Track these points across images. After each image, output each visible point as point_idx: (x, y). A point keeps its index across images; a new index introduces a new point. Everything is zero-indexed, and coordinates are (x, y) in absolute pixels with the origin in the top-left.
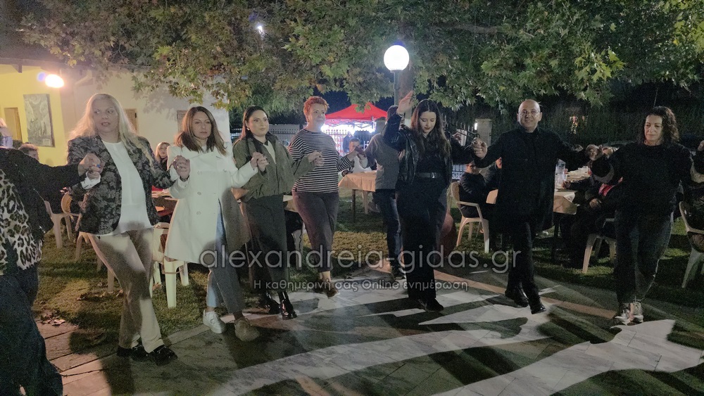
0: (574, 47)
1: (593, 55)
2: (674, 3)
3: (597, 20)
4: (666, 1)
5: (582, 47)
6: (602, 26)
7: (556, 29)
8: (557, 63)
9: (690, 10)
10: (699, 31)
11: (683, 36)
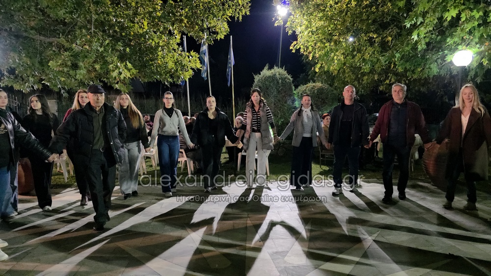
0: (108, 59)
1: (119, 64)
2: (157, 42)
3: (119, 45)
4: (153, 40)
5: (113, 59)
6: (122, 49)
7: (95, 47)
8: (99, 67)
9: (164, 46)
10: (169, 57)
11: (162, 59)
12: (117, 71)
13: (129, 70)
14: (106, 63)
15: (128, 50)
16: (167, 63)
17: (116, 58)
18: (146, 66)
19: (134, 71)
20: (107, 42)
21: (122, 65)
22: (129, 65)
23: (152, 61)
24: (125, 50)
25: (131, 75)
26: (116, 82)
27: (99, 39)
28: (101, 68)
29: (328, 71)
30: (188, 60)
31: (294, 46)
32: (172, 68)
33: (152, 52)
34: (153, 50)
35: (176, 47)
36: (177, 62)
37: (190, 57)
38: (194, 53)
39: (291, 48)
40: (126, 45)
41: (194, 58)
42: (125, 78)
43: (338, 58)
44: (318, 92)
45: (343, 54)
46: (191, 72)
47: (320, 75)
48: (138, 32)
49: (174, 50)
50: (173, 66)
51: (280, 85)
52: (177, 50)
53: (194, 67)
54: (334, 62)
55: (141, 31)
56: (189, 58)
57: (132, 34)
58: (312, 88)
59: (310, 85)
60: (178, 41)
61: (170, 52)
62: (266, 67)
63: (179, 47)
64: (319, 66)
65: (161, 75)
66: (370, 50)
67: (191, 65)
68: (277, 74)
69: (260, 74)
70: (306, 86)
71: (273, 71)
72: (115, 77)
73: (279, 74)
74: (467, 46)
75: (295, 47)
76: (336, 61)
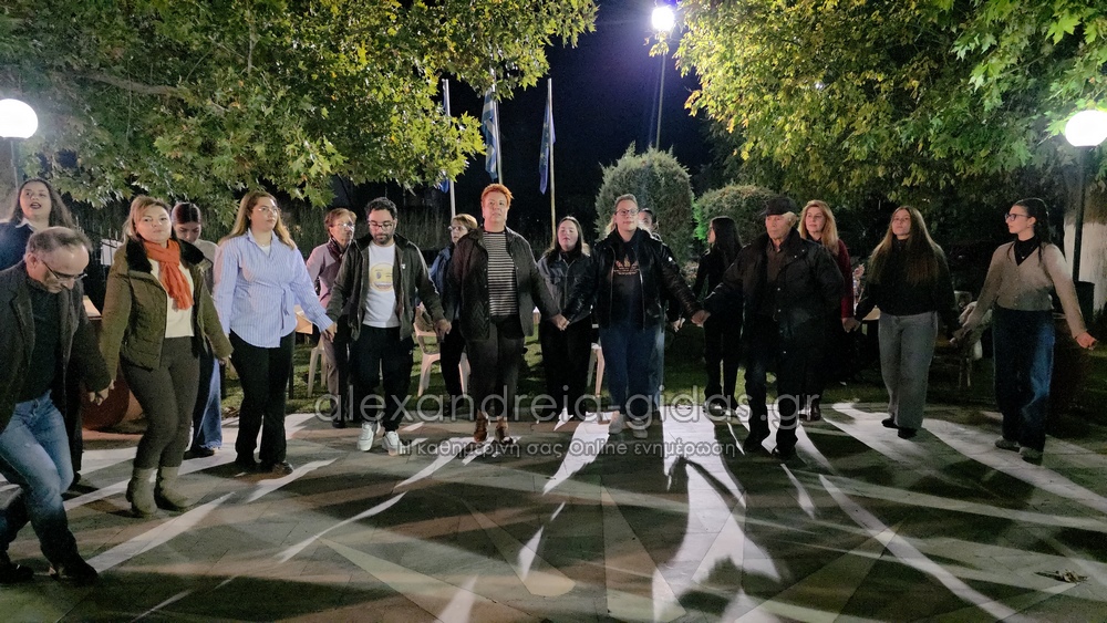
0: (282, 132)
1: (306, 143)
2: (388, 94)
3: (306, 101)
4: (379, 89)
5: (293, 132)
6: (313, 109)
7: (256, 105)
8: (263, 149)
9: (403, 103)
10: (414, 128)
11: (400, 133)
12: (302, 159)
13: (328, 156)
14: (278, 141)
15: (325, 111)
16: (409, 140)
17: (301, 129)
18: (364, 148)
19: (340, 158)
20: (281, 93)
21: (314, 146)
22: (329, 146)
23: (376, 135)
24: (318, 112)
25: (332, 167)
26: (300, 183)
27: (264, 89)
28: (268, 153)
29: (769, 159)
30: (456, 134)
31: (695, 101)
32: (422, 153)
33: (378, 116)
34: (379, 112)
35: (429, 105)
36: (432, 139)
37: (461, 127)
38: (470, 118)
39: (687, 106)
40: (320, 101)
41: (469, 129)
42: (319, 174)
43: (793, 126)
44: (748, 204)
45: (805, 118)
46: (463, 162)
47: (751, 167)
48: (347, 72)
49: (426, 112)
50: (424, 147)
51: (662, 189)
52: (431, 112)
53: (469, 150)
54: (784, 137)
55: (352, 70)
56: (458, 129)
57: (334, 76)
58: (736, 197)
59: (731, 189)
60: (433, 92)
61: (416, 116)
62: (631, 150)
63: (436, 104)
64: (749, 145)
65: (396, 167)
66: (868, 109)
67: (463, 145)
68: (656, 164)
69: (616, 165)
70: (721, 191)
71: (645, 157)
72: (298, 173)
73: (660, 165)
74: (1096, 100)
75: (697, 103)
76: (788, 136)
